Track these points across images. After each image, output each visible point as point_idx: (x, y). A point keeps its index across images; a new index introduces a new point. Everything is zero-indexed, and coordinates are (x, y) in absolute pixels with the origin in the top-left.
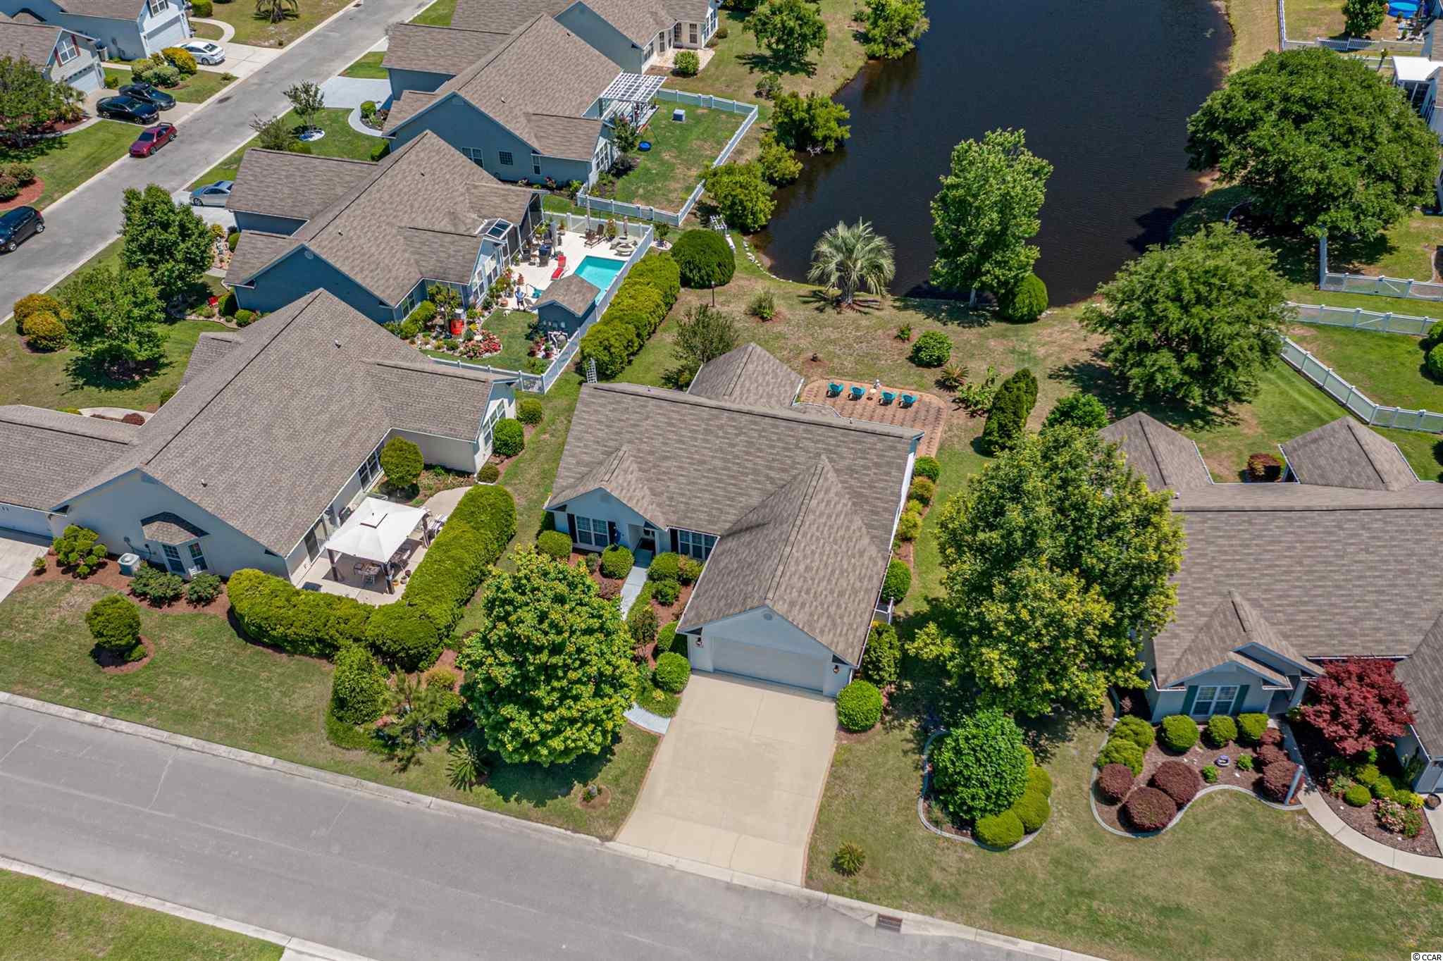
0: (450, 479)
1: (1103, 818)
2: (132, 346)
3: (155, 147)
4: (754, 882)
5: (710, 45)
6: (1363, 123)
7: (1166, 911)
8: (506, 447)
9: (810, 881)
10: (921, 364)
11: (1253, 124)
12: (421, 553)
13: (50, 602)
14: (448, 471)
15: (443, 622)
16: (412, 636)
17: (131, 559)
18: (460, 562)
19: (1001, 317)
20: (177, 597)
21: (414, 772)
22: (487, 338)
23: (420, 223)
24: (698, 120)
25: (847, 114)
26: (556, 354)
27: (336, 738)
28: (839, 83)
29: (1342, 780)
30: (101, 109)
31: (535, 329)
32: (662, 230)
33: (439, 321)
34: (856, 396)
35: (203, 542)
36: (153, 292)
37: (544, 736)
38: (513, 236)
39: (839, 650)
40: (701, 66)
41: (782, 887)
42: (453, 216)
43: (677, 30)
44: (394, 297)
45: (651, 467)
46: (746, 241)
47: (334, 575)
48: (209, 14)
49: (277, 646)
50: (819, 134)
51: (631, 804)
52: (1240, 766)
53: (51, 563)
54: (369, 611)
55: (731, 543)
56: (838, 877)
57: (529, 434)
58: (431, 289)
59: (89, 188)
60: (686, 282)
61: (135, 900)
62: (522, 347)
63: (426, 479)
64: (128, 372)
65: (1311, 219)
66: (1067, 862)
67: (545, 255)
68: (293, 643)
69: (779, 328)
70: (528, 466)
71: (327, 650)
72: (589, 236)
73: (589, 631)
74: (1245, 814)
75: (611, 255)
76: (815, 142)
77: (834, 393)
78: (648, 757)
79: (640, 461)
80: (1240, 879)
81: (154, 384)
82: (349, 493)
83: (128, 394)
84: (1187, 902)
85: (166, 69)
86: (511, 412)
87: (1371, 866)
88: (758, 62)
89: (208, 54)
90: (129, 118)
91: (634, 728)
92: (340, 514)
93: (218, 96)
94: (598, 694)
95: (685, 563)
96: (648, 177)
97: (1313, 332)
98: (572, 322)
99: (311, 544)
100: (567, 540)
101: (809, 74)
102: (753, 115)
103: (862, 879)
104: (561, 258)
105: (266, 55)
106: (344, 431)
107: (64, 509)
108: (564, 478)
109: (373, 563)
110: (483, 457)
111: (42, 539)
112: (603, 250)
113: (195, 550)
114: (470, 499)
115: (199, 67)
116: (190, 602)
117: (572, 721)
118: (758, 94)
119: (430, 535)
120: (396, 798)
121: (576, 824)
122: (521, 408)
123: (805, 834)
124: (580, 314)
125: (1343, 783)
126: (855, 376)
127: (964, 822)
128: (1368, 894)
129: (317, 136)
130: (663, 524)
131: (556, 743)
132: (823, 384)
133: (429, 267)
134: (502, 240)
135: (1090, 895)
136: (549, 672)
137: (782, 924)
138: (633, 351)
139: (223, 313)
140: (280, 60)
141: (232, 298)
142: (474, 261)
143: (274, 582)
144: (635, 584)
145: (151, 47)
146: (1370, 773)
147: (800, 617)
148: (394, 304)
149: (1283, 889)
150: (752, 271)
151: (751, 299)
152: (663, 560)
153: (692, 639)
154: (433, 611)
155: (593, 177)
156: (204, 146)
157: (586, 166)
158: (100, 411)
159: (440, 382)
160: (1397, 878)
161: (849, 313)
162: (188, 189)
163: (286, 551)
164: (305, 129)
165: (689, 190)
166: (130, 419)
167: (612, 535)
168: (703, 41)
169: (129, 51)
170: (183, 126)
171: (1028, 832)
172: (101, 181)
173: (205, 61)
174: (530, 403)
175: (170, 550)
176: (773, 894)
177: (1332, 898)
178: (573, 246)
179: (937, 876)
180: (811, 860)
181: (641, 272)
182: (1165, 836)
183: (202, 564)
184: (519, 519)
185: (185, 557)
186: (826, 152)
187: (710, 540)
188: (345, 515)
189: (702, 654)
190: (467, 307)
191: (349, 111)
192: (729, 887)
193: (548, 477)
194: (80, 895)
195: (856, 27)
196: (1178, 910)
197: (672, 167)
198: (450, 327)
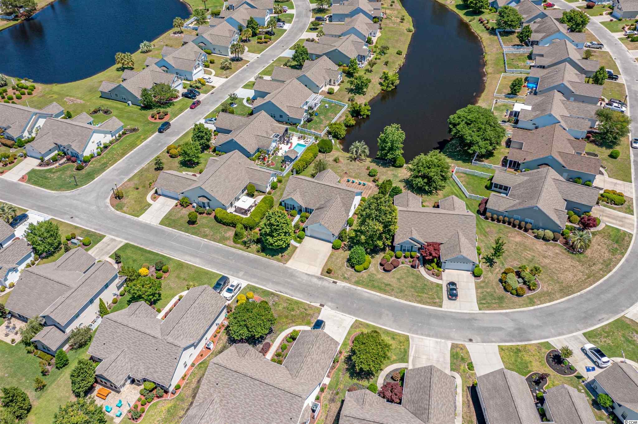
0: (261, 193)
1: (380, 269)
2: (194, 159)
3: (196, 106)
4: (310, 273)
5: (339, 85)
6: (483, 127)
7: (387, 285)
8: (274, 188)
9: (322, 274)
10: (370, 176)
11: (459, 124)
12: (254, 208)
13: (178, 212)
14: (261, 192)
15: (257, 221)
16: (251, 223)
17: (195, 205)
18: (261, 210)
19: (393, 166)
20: (204, 213)
21: (249, 249)
22: (272, 162)
23: (259, 134)
24: (331, 107)
25: (370, 108)
26: (287, 167)
27: (234, 242)
28: (371, 98)
29: (428, 265)
30: (183, 95)
31: (283, 161)
32: (316, 138)
33: (261, 157)
34: (353, 182)
35: (211, 202)
36: (200, 147)
37: (274, 242)
38: (280, 138)
39: (334, 233)
40: (335, 91)
41: (317, 275)
42: (267, 133)
43: (330, 81)
44: (251, 151)
45: (303, 195)
46: (338, 141)
47: (236, 211)
48: (208, 67)
49: (224, 224)
50: (362, 113)
51: (290, 258)
52: (410, 262)
53: (179, 204)
54: (243, 218)
55: (317, 211)
56: (327, 274)
57: (279, 185)
58: (260, 150)
59: (180, 117)
60: (320, 151)
61: (197, 266)
62: (279, 165)
63: (256, 193)
64: (192, 164)
65: (469, 148)
66: (371, 275)
67: (288, 142)
68: (227, 223)
69: (340, 165)
70: (278, 192)
71: (234, 226)
72: (299, 138)
73: (284, 223)
74: (408, 270)
75: (303, 143)
76: (361, 115)
77: (348, 181)
78: (294, 251)
79: (300, 193)
80: (403, 281)
81: (198, 168)
82: (240, 195)
83: (192, 169)
84: (391, 283)
85: (199, 85)
86: (275, 180)
87: (428, 280)
88: (351, 91)
89: (208, 80)
90: (190, 98)
91: (292, 245)
92: (237, 199)
93: (211, 92)
94: (285, 235)
95: (307, 214)
96: (316, 123)
97: (465, 175)
98: (292, 160)
99: (231, 205)
100: (284, 208)
101: (364, 95)
102: (346, 106)
103: (331, 274)
104: (291, 143)
105: (223, 80)
106: (240, 181)
107: (183, 193)
108: (284, 195)
109: (243, 209)
110: (268, 189)
111: (177, 199)
112: (302, 142)
113: (208, 203)
114: (265, 198)
115: (207, 83)
116: (207, 214)
117: (280, 240)
118: (349, 100)
119: (256, 205)
120: (245, 254)
121: (279, 261)
122: (278, 179)
123: (322, 266)
124: (293, 158)
125: (427, 266)
126: (355, 178)
127: (353, 267)
128: (426, 285)
129: (235, 106)
130: (304, 206)
131: (276, 244)
132: (346, 179)
133: (261, 144)
134: (278, 139)
135: (373, 281)
136: (276, 230)
137: (315, 280)
138: (305, 168)
139: (212, 152)
140: (227, 82)
141: (215, 148)
142: (271, 144)
143: (224, 211)
144: (297, 218)
145: (195, 78)
146: (434, 265)
147: (326, 225)
148: (252, 153)
149: (410, 283)
150: (337, 150)
151: (334, 157)
152: (303, 213)
153: (306, 229)
154: (255, 219)
155: (302, 123)
156: (208, 107)
157: (301, 120)
158: (187, 172)
159: (261, 173)
160: (432, 283)
161: (357, 162)
162: (204, 118)
163: (227, 205)
164: (232, 103)
165: (326, 127)
166: (193, 175)
167: (294, 208)
168: (337, 84)
169: (189, 78)
170: (202, 100)
171: (365, 269)
172: (183, 115)
173: (208, 82)
174: (280, 178)
175: (203, 203)
176: (314, 276)
177: (419, 285)
178: (295, 140)
179: (346, 275)
180: (323, 270)
181: (309, 149)
182: (390, 273)
183: (209, 206)
184: (275, 203)
185: (206, 205)
186: (363, 118)
187: (313, 210)
188: (239, 199)
189: (308, 232)
190: (268, 154)
191: (244, 99)
192: (306, 274)
193: (282, 194)
194: (187, 264)
195: (380, 81)
196: (390, 285)
197: (322, 120)
198: (264, 159)
